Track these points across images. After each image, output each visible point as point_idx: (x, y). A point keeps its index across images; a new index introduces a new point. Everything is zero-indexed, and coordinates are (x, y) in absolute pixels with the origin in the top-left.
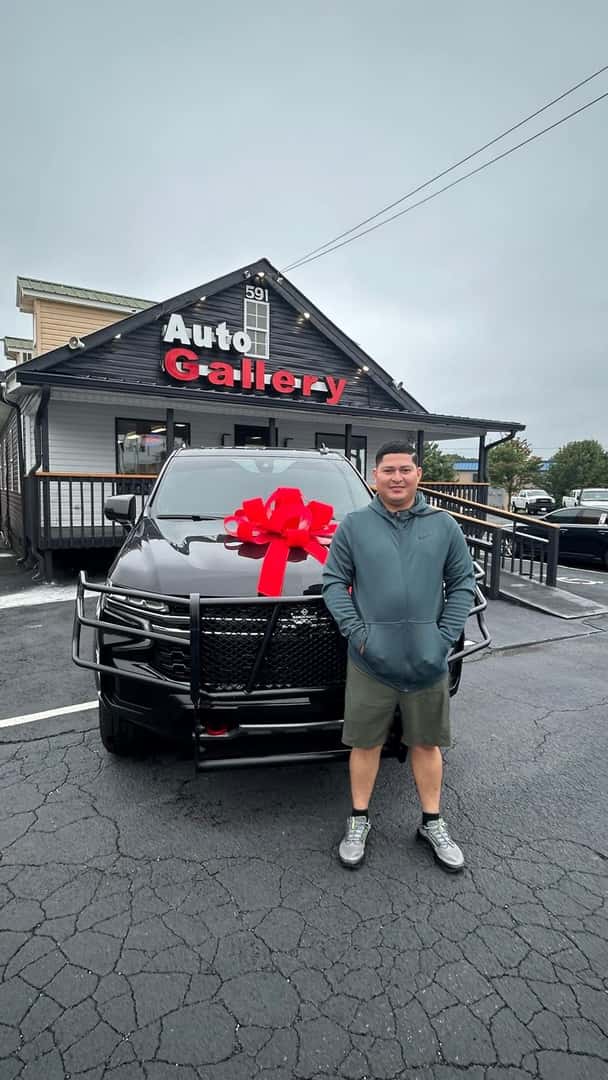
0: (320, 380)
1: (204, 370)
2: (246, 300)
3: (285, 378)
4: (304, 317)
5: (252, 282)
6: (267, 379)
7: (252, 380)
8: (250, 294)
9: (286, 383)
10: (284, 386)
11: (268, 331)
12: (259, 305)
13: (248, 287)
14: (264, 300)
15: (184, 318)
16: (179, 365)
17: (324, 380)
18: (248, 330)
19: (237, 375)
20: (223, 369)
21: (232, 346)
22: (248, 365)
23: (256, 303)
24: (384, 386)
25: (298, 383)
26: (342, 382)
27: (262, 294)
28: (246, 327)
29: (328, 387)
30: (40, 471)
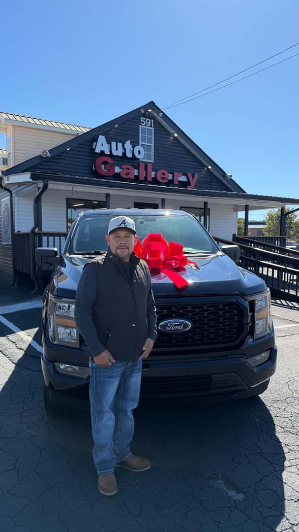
0: (183, 175)
1: (117, 170)
2: (140, 126)
3: (164, 174)
4: (174, 136)
5: (144, 116)
6: (153, 174)
7: (145, 175)
8: (143, 123)
9: (164, 176)
10: (163, 179)
11: (153, 145)
12: (148, 129)
13: (142, 118)
14: (151, 126)
15: (106, 137)
16: (103, 166)
17: (186, 174)
18: (141, 144)
19: (136, 172)
20: (129, 169)
21: (133, 155)
22: (142, 167)
23: (146, 127)
24: (221, 178)
25: (170, 177)
26: (196, 176)
27: (150, 123)
28: (140, 143)
29: (188, 178)
30: (37, 230)
